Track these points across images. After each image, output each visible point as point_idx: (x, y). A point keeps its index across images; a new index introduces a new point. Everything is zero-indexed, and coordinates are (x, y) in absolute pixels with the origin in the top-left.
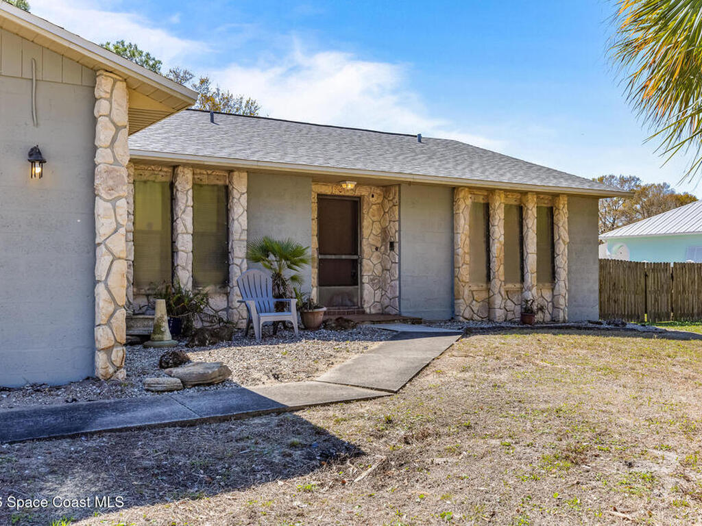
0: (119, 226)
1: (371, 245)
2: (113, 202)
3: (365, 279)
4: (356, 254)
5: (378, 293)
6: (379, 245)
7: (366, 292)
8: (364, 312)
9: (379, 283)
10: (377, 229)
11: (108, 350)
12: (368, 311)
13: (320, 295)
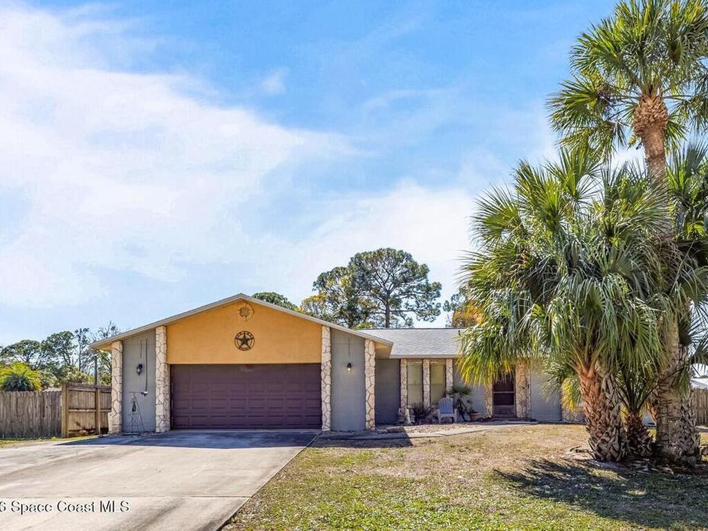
0: (371, 385)
1: (519, 387)
2: (369, 377)
3: (517, 402)
4: (513, 390)
5: (524, 408)
6: (524, 386)
7: (517, 408)
8: (516, 417)
9: (524, 403)
10: (523, 379)
11: (369, 421)
12: (519, 416)
13: (495, 411)
